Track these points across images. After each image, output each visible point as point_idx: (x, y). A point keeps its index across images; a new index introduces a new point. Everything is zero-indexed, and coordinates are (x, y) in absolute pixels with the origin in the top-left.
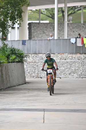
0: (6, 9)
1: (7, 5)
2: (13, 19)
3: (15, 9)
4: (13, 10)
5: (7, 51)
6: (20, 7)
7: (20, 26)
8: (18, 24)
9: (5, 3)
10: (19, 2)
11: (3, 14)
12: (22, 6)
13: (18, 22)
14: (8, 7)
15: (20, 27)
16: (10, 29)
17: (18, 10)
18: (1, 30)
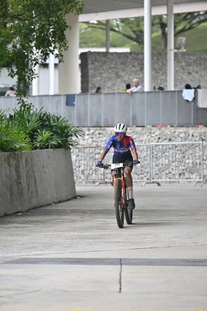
0: (27, 20)
1: (30, 11)
2: (43, 44)
3: (49, 21)
4: (43, 23)
5: (29, 121)
6: (61, 14)
7: (60, 62)
8: (57, 56)
9: (24, 6)
10: (56, 4)
11: (20, 32)
12: (66, 13)
13: (56, 52)
14: (31, 17)
15: (62, 63)
16: (36, 68)
17: (56, 22)
18: (15, 70)
